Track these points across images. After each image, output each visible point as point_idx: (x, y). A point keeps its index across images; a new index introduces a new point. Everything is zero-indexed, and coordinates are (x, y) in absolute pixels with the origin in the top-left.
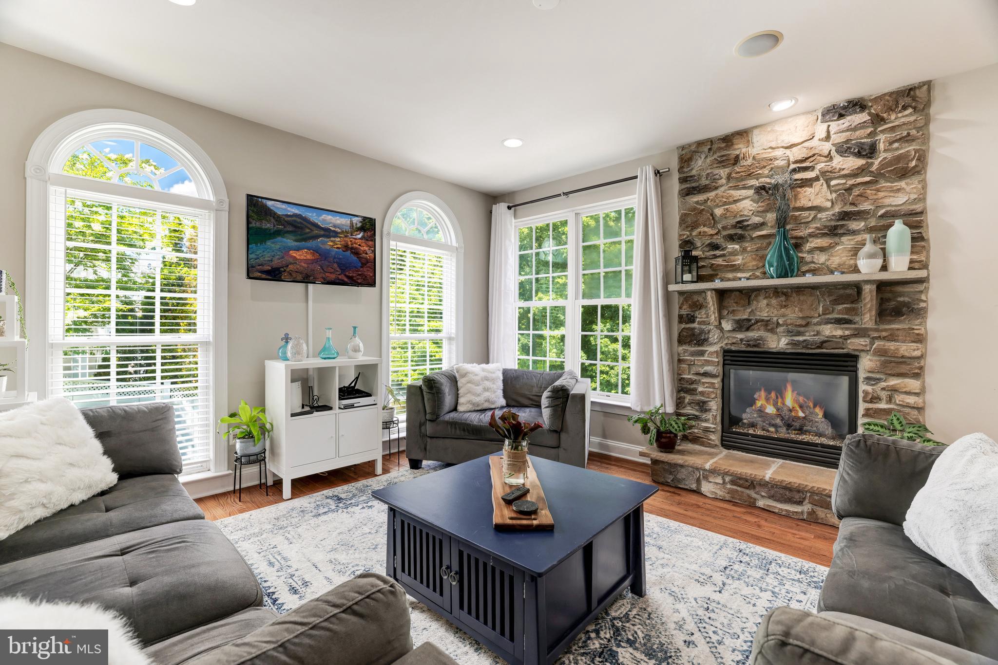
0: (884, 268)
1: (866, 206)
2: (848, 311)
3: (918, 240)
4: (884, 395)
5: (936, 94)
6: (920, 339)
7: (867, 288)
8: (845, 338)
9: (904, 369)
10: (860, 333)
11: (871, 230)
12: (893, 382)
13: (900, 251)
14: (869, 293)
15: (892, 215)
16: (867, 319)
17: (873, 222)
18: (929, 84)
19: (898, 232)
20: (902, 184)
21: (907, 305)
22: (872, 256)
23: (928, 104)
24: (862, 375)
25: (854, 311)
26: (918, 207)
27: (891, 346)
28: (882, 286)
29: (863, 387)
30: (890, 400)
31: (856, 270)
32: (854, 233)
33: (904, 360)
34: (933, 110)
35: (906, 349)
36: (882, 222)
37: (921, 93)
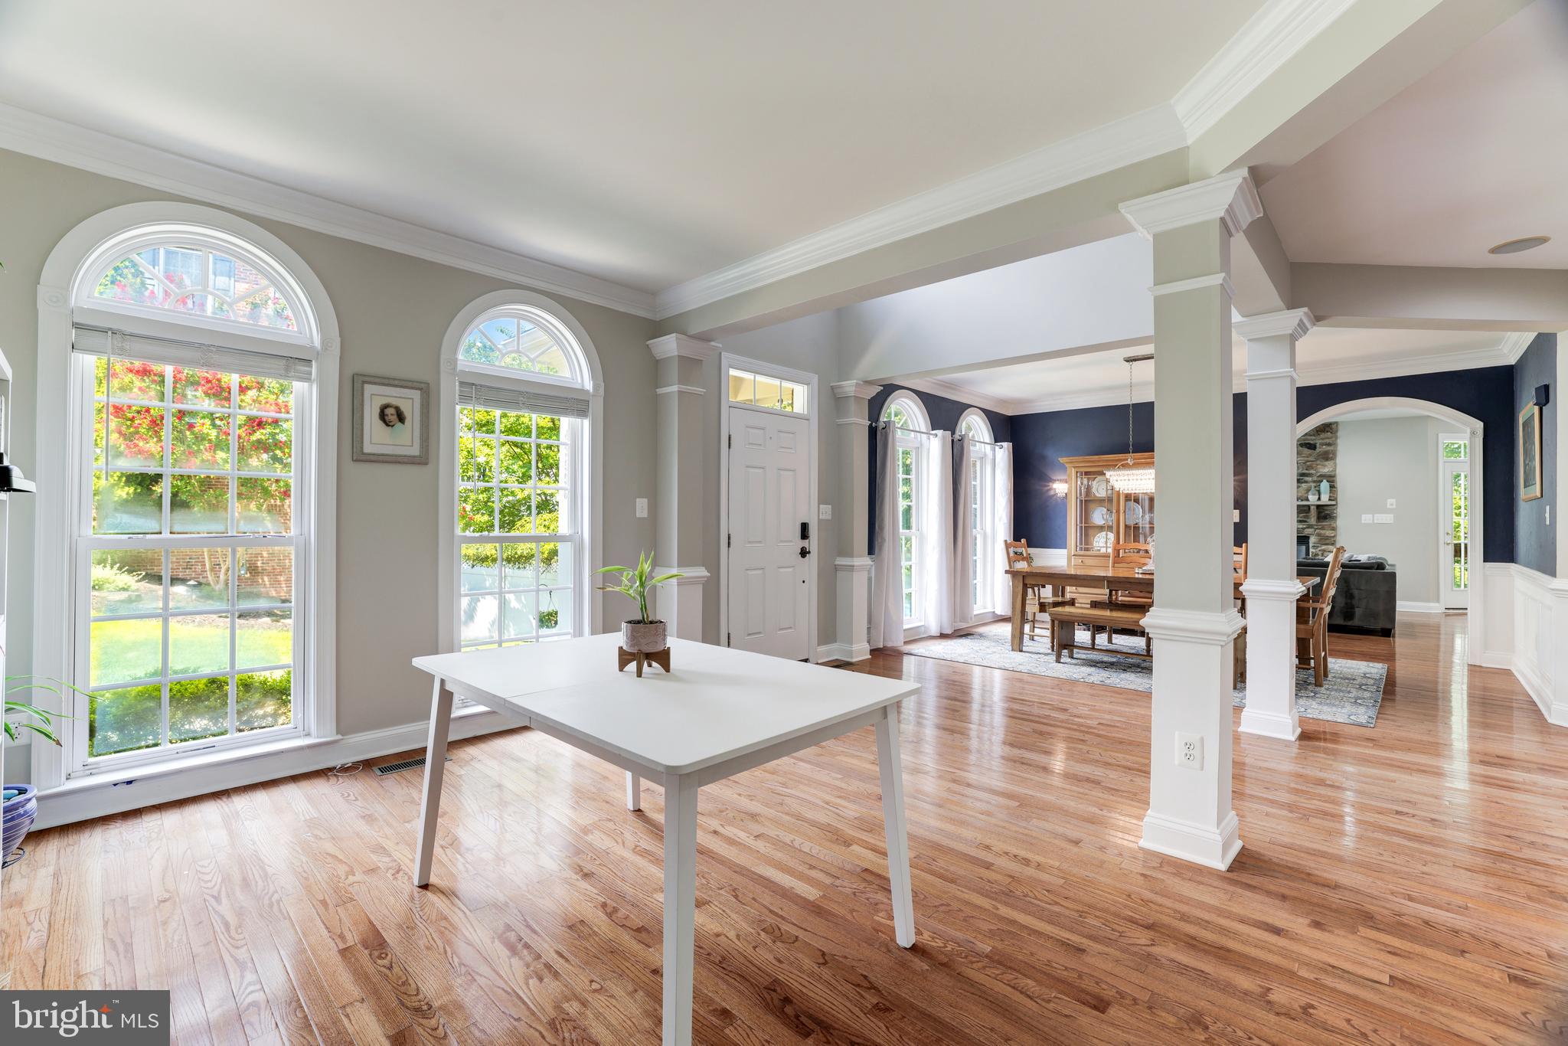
0: (1319, 499)
1: (1312, 471)
2: (1305, 517)
3: (1332, 487)
4: (1320, 553)
5: (1340, 427)
6: (1334, 529)
7: (1312, 507)
8: (1304, 529)
9: (1328, 542)
10: (1310, 526)
11: (1314, 482)
12: (1324, 547)
13: (1325, 493)
14: (1313, 510)
15: (1323, 476)
16: (1313, 520)
17: (1315, 478)
18: (1336, 423)
19: (1325, 486)
20: (1327, 463)
21: (1328, 514)
22: (1313, 495)
23: (1337, 431)
24: (1311, 545)
25: (1307, 517)
26: (1333, 474)
27: (1323, 532)
28: (1318, 507)
29: (1311, 550)
30: (1323, 555)
31: (1307, 500)
32: (1306, 482)
33: (1328, 538)
34: (1339, 434)
35: (1328, 533)
36: (1319, 479)
37: (1334, 426)
